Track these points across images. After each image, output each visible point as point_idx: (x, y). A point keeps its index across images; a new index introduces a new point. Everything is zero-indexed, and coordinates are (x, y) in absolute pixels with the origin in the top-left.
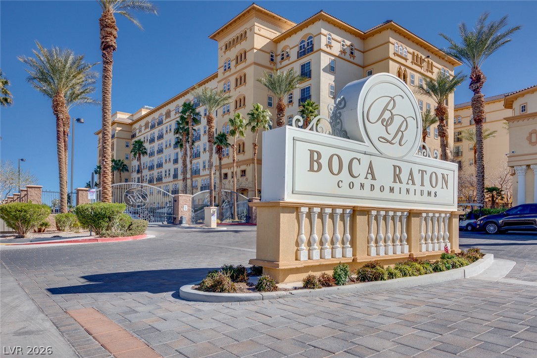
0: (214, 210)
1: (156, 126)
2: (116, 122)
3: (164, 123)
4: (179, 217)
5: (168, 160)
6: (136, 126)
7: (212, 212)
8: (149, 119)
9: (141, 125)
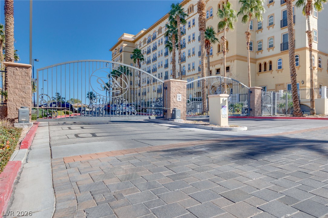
0: (225, 99)
1: (151, 41)
2: (123, 40)
3: (157, 37)
4: (171, 110)
5: (160, 66)
6: (138, 43)
7: (221, 102)
8: (146, 36)
9: (140, 42)
